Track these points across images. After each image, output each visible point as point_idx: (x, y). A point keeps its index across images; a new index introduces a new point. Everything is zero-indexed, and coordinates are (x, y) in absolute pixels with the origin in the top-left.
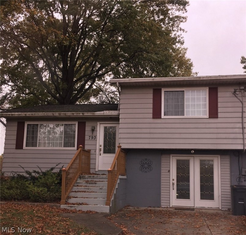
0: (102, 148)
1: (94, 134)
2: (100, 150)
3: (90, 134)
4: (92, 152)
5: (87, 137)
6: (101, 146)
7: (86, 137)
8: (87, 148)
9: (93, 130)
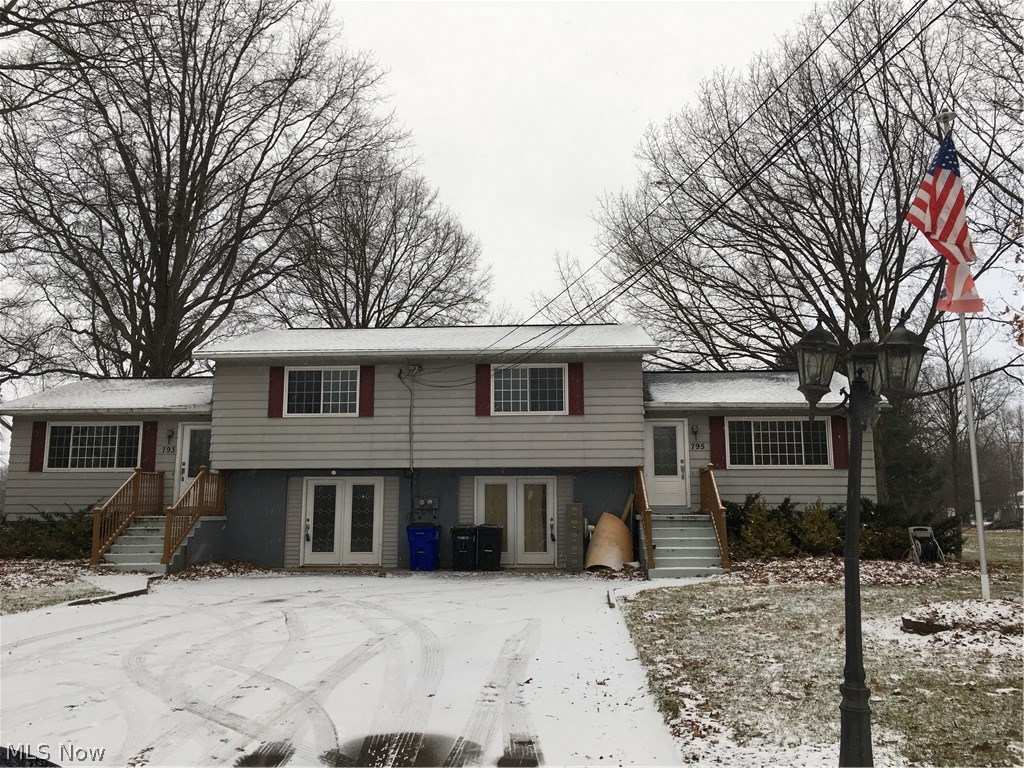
0: (186, 467)
1: (172, 444)
2: (183, 471)
3: (166, 444)
4: (168, 475)
5: (159, 450)
6: (184, 464)
7: (157, 448)
8: (158, 467)
9: (172, 436)
